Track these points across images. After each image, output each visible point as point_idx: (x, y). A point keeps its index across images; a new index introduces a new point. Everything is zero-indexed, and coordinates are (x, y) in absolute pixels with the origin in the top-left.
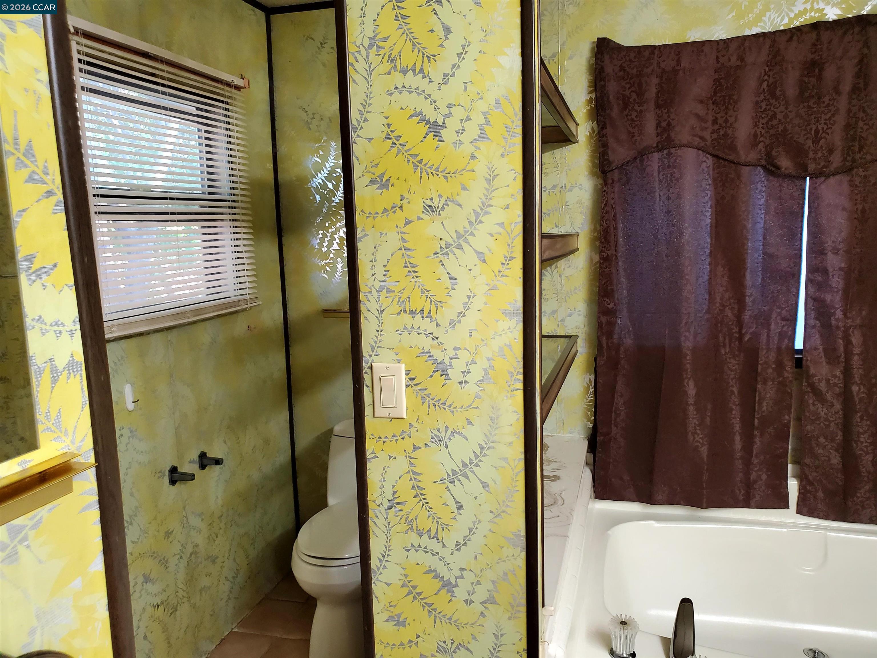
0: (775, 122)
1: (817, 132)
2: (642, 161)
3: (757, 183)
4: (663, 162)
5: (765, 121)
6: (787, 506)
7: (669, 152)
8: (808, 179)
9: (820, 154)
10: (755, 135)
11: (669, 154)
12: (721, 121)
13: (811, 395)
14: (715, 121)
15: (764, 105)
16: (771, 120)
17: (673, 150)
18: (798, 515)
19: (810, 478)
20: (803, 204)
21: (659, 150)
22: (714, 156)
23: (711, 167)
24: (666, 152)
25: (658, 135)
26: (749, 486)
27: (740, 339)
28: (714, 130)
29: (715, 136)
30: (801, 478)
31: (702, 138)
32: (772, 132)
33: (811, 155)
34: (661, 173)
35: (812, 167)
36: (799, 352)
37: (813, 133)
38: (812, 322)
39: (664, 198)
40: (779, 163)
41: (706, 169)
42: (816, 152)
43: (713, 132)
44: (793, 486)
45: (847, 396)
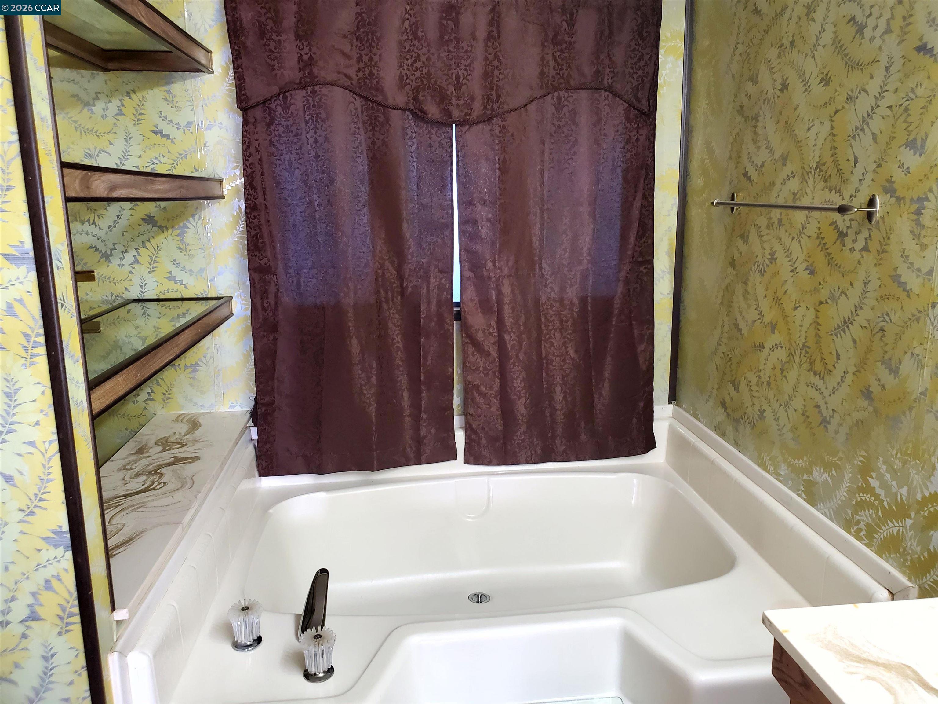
0: (419, 64)
1: (458, 77)
2: (285, 98)
3: (407, 128)
4: (308, 100)
5: (409, 63)
6: (456, 458)
7: (313, 89)
8: (454, 126)
9: (462, 102)
10: (401, 77)
11: (314, 92)
12: (365, 59)
13: (470, 346)
14: (360, 59)
15: (407, 45)
16: (415, 61)
17: (317, 88)
18: (466, 465)
19: (474, 426)
20: (451, 152)
21: (303, 86)
22: (361, 96)
23: (359, 110)
24: (310, 89)
25: (300, 70)
26: (419, 442)
27: (402, 293)
28: (359, 69)
29: (361, 75)
30: (468, 428)
31: (350, 78)
32: (418, 74)
33: (454, 101)
34: (307, 113)
35: (456, 114)
36: (458, 304)
37: (454, 78)
38: (468, 274)
39: (311, 141)
40: (425, 108)
41: (354, 111)
42: (458, 99)
43: (359, 70)
44: (460, 437)
45: (501, 344)
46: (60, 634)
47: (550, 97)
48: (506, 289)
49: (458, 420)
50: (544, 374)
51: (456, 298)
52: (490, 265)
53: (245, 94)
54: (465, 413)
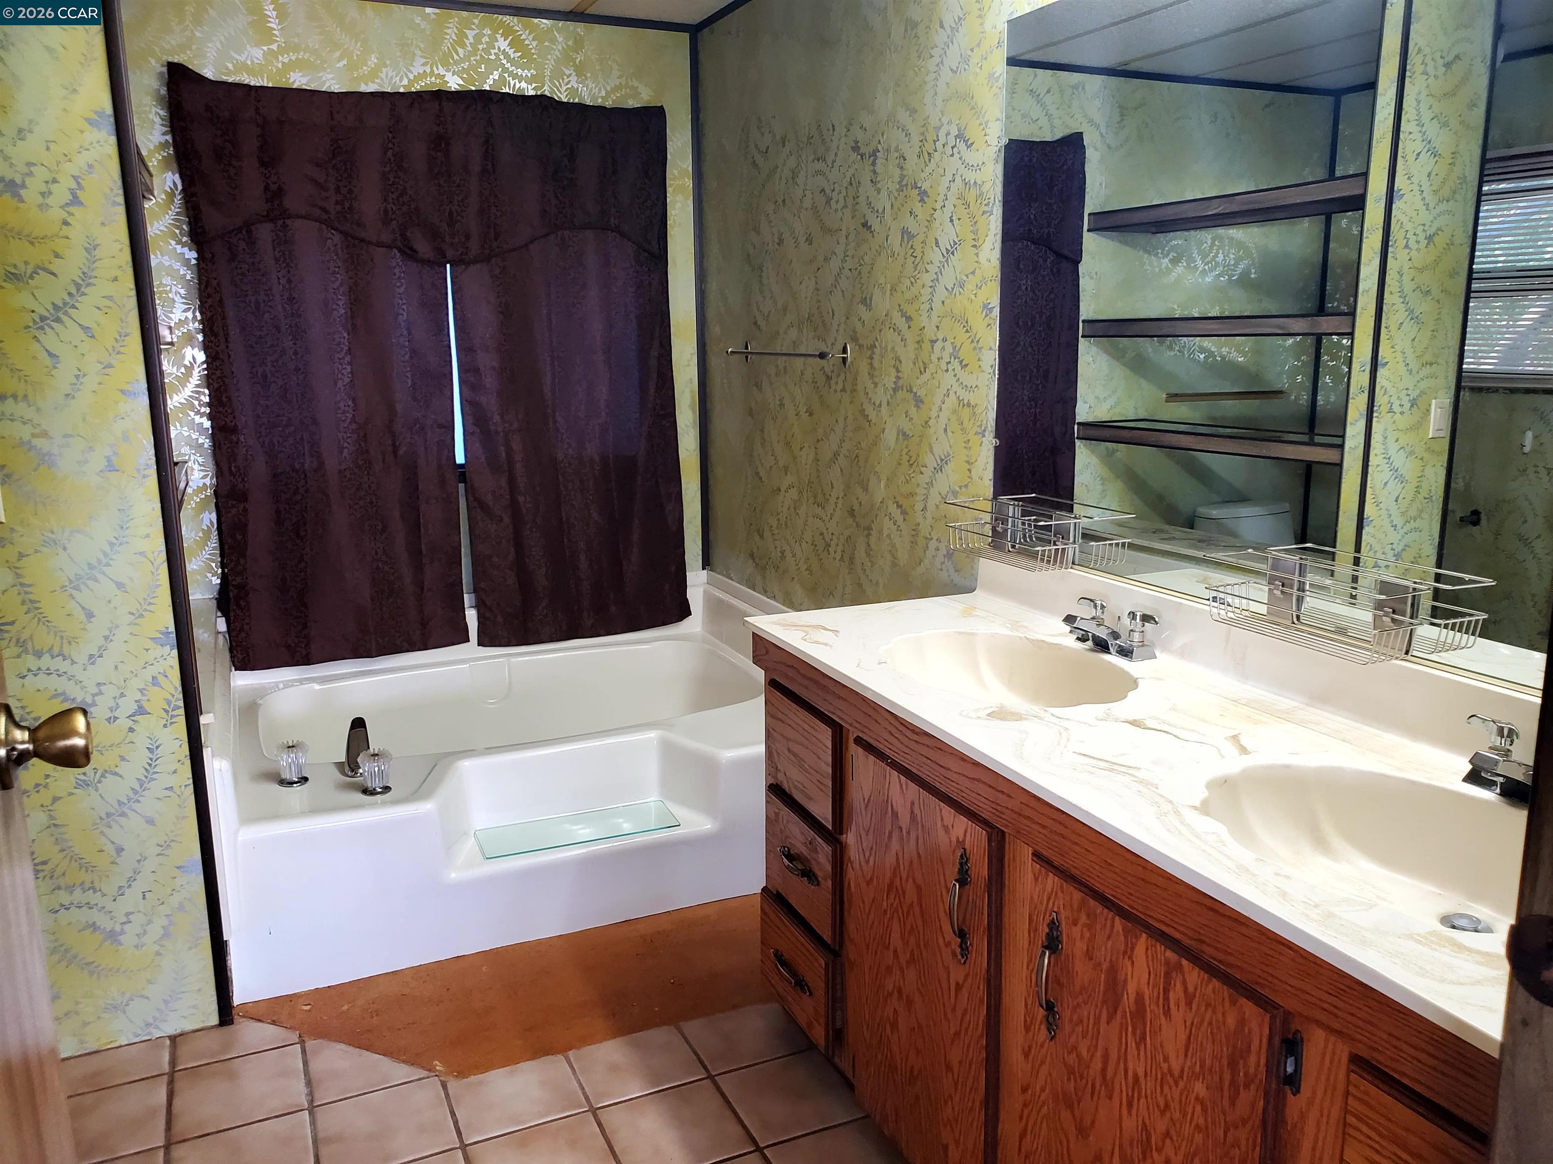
0: (406, 199)
1: (451, 213)
2: (249, 232)
3: (394, 268)
4: (277, 235)
5: (394, 196)
6: (467, 640)
7: (284, 223)
8: (448, 266)
9: (457, 240)
10: (386, 211)
11: (285, 226)
12: (344, 190)
13: (479, 510)
14: (337, 191)
15: (391, 177)
16: (401, 195)
17: (288, 222)
18: (480, 647)
19: (488, 603)
20: (447, 293)
21: (270, 217)
22: (341, 232)
23: (339, 246)
24: (280, 222)
25: (267, 201)
26: (422, 624)
27: (395, 452)
28: (337, 201)
29: (339, 208)
30: (479, 606)
31: (324, 210)
32: (405, 208)
33: (447, 238)
34: (278, 249)
35: (450, 253)
36: (461, 466)
37: (447, 214)
38: (472, 428)
39: (283, 281)
40: (415, 247)
41: (333, 248)
42: (452, 237)
43: (337, 203)
44: (471, 617)
45: (514, 506)
46: (165, 726)
47: (552, 237)
48: (516, 445)
49: (468, 599)
50: (565, 540)
51: (460, 458)
52: (497, 418)
53: (203, 227)
54: (476, 590)
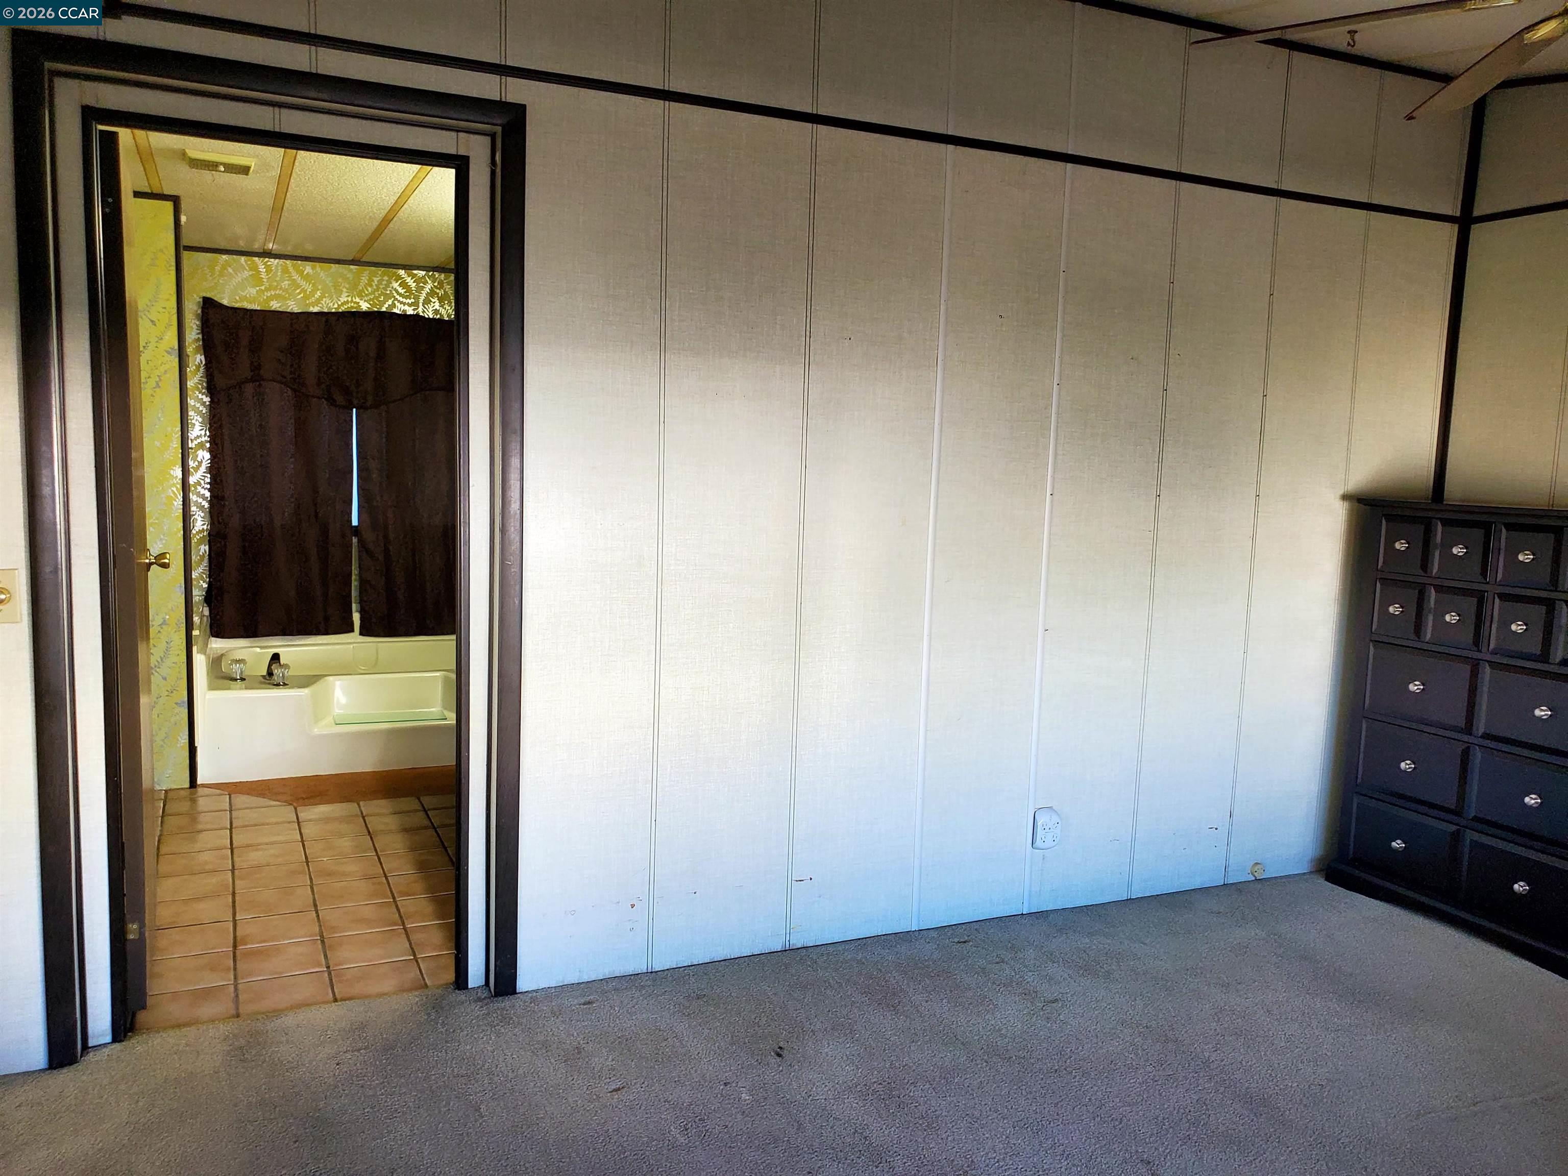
0: (331, 371)
1: (357, 380)
2: (240, 387)
3: (322, 410)
4: (256, 390)
5: (325, 369)
6: (352, 630)
7: (260, 383)
8: (354, 410)
9: (360, 395)
10: (319, 378)
11: (260, 385)
12: (296, 366)
13: (364, 553)
14: (292, 366)
15: (323, 358)
16: (329, 369)
17: (262, 382)
18: (361, 636)
19: (367, 609)
20: (352, 425)
21: (252, 380)
22: (292, 389)
23: (290, 396)
24: (258, 383)
25: (251, 371)
26: (326, 619)
27: (316, 516)
28: (291, 372)
29: (292, 375)
30: (362, 612)
31: (284, 377)
32: (330, 377)
33: (354, 394)
34: (255, 398)
35: (355, 402)
36: (355, 527)
37: (355, 380)
38: (363, 504)
39: (257, 415)
40: (335, 398)
41: (287, 398)
42: (357, 392)
44: (356, 617)
45: (386, 551)
47: (419, 395)
48: (390, 514)
49: (354, 607)
50: (418, 572)
51: (355, 522)
52: (378, 498)
53: (214, 385)
54: (361, 602)
